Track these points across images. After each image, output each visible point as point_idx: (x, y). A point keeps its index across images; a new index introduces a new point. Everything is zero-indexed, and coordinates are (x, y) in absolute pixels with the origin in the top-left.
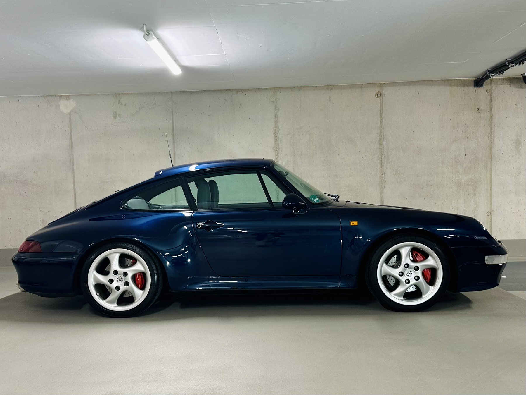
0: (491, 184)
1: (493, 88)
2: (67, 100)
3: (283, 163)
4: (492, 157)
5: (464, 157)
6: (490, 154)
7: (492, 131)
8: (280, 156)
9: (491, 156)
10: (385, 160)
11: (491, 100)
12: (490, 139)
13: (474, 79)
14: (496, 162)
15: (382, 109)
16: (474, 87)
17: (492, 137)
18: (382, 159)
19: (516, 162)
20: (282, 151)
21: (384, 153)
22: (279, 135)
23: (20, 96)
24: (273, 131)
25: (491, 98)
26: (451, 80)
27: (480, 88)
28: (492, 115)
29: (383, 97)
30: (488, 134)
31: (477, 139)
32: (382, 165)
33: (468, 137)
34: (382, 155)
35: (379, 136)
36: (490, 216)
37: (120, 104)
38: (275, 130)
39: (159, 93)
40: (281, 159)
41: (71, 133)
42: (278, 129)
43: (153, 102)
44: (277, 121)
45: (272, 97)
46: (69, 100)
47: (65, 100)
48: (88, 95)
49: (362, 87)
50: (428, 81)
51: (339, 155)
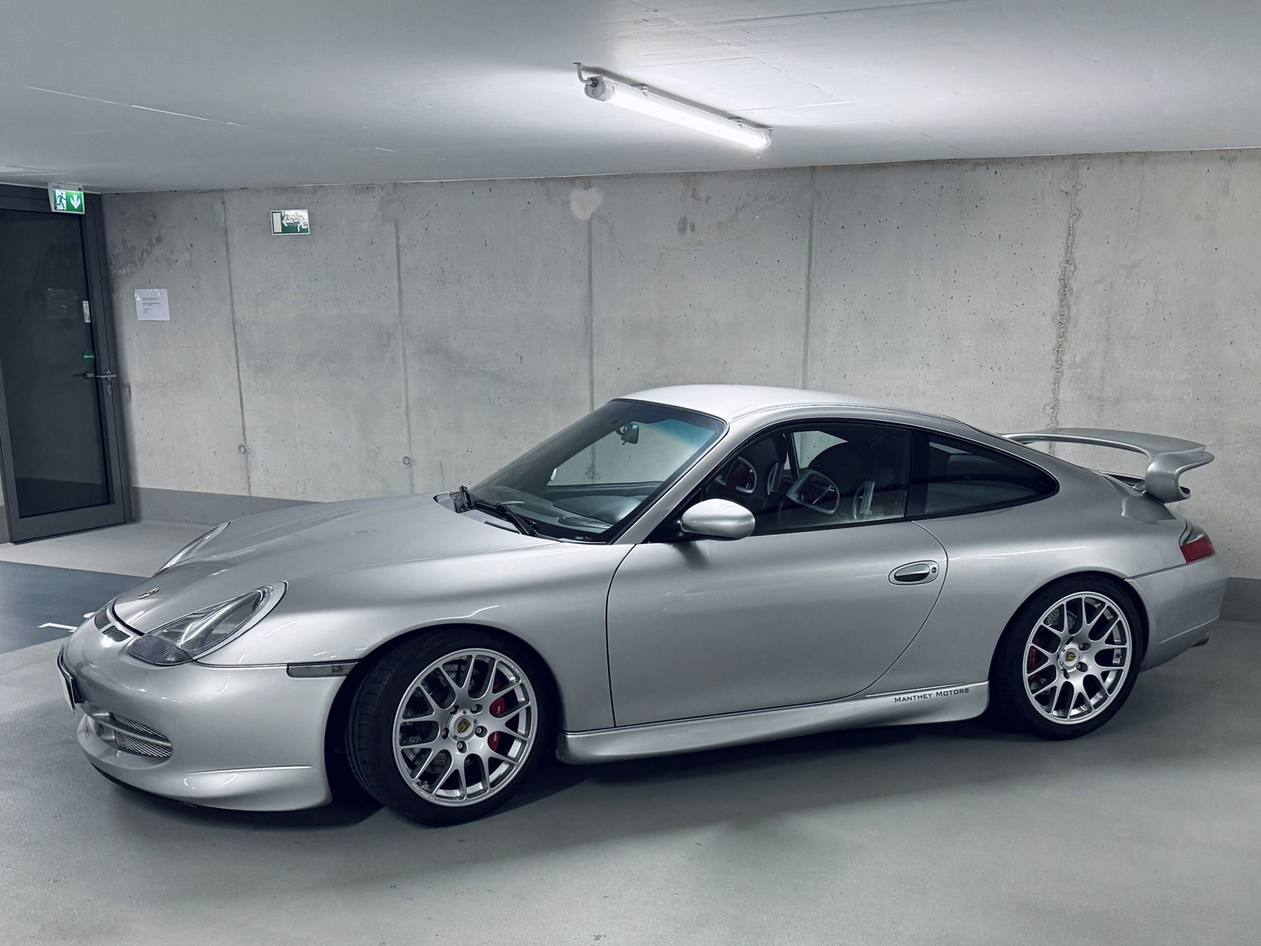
2: (585, 189)
3: (1075, 357)
8: (1069, 339)
20: (1076, 326)
22: (1072, 283)
23: (494, 180)
24: (1058, 270)
37: (696, 199)
38: (1063, 269)
39: (785, 168)
40: (1071, 346)
41: (590, 268)
42: (1072, 266)
43: (768, 195)
44: (1072, 244)
45: (1066, 179)
46: (590, 189)
47: (582, 189)
48: (628, 177)
51: (1232, 343)
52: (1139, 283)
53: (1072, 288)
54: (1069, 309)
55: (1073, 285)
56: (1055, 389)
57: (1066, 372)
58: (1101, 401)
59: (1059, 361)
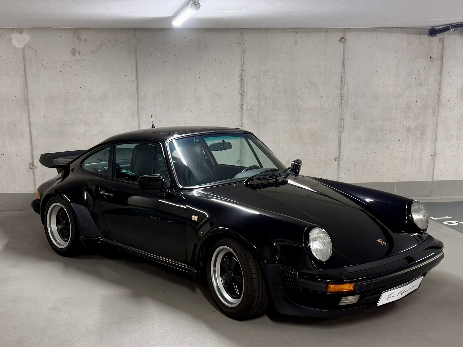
0: (436, 129)
1: (445, 38)
2: (20, 34)
3: (248, 106)
4: (440, 104)
5: (415, 103)
6: (438, 101)
7: (441, 79)
8: (245, 100)
9: (438, 103)
10: (345, 106)
11: (443, 49)
12: (439, 86)
13: (429, 28)
14: (443, 109)
15: (344, 55)
16: (429, 36)
17: (441, 85)
18: (342, 104)
19: (460, 108)
20: (247, 95)
21: (344, 98)
22: (244, 78)
24: (239, 73)
25: (443, 47)
26: (409, 28)
27: (434, 37)
28: (443, 64)
29: (346, 43)
30: (437, 82)
31: (428, 87)
32: (341, 111)
33: (420, 84)
34: (342, 100)
35: (340, 81)
36: (433, 159)
37: (80, 40)
38: (241, 73)
39: (122, 29)
40: (246, 102)
41: (25, 70)
42: (244, 71)
43: (115, 39)
44: (243, 63)
45: (239, 38)
46: (22, 34)
47: (19, 34)
48: (44, 29)
49: (327, 32)
50: (388, 28)
51: (302, 99)
52: (268, 78)
53: (244, 80)
54: (244, 88)
55: (245, 79)
56: (241, 119)
57: (245, 112)
58: (258, 123)
59: (242, 108)
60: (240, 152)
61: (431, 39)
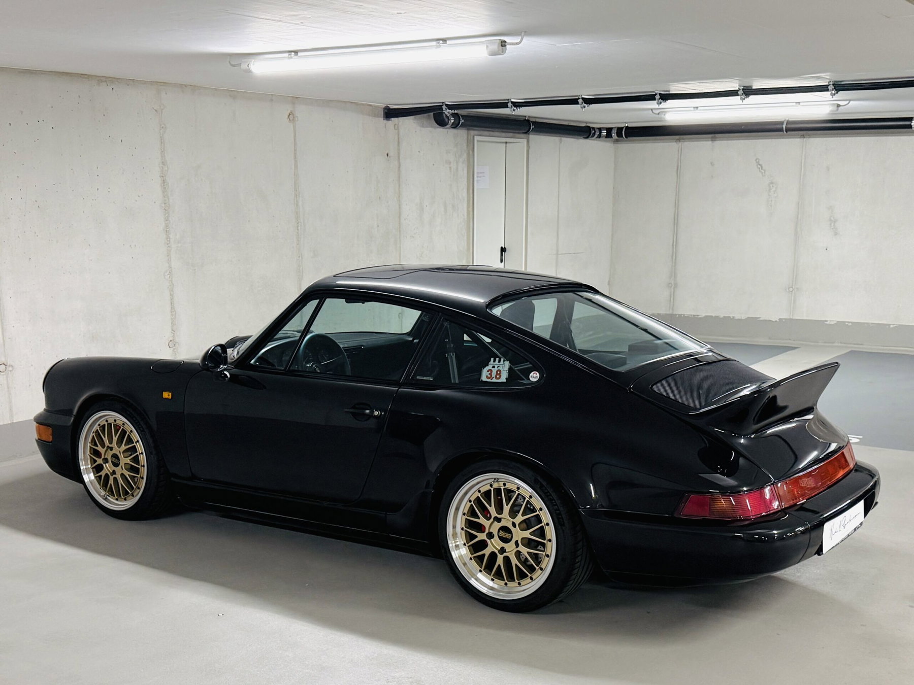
1: (400, 124)
3: (176, 235)
4: (401, 229)
5: (376, 229)
7: (400, 189)
8: (172, 221)
9: (399, 228)
10: (302, 233)
11: (399, 142)
12: (398, 202)
13: (384, 107)
14: (404, 237)
15: (295, 144)
16: (383, 119)
17: (400, 200)
18: (298, 230)
19: (420, 237)
20: (174, 212)
21: (300, 220)
22: (168, 178)
24: (159, 169)
25: (399, 139)
26: (363, 104)
27: (390, 122)
28: (400, 164)
29: (298, 124)
30: (396, 195)
31: (387, 202)
32: (298, 241)
33: (380, 198)
34: (298, 223)
35: (294, 190)
38: (161, 168)
40: (173, 226)
42: (166, 166)
44: (164, 150)
45: (154, 100)
49: (272, 100)
50: (342, 101)
51: (249, 221)
52: (202, 180)
53: (168, 184)
54: (169, 200)
55: (168, 180)
56: (169, 259)
57: (173, 246)
58: (193, 267)
59: (168, 238)
60: (172, 323)
61: (387, 125)
